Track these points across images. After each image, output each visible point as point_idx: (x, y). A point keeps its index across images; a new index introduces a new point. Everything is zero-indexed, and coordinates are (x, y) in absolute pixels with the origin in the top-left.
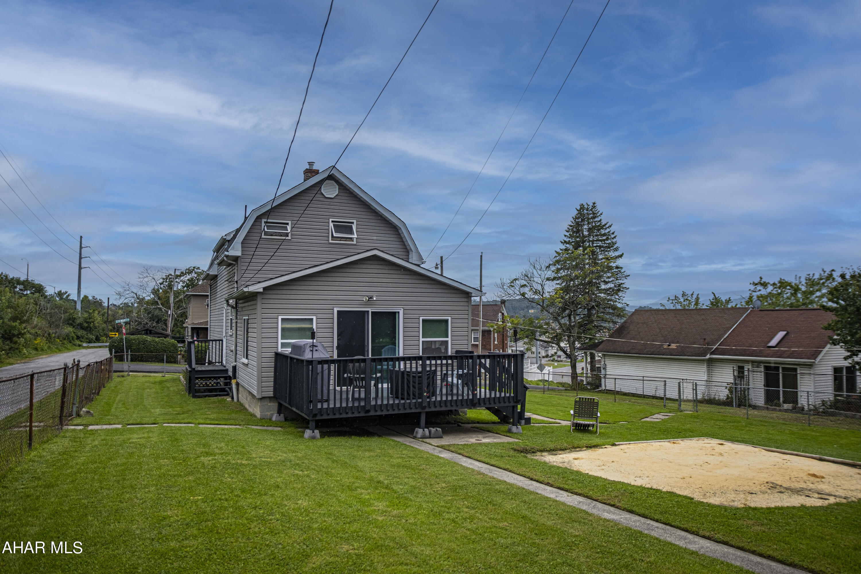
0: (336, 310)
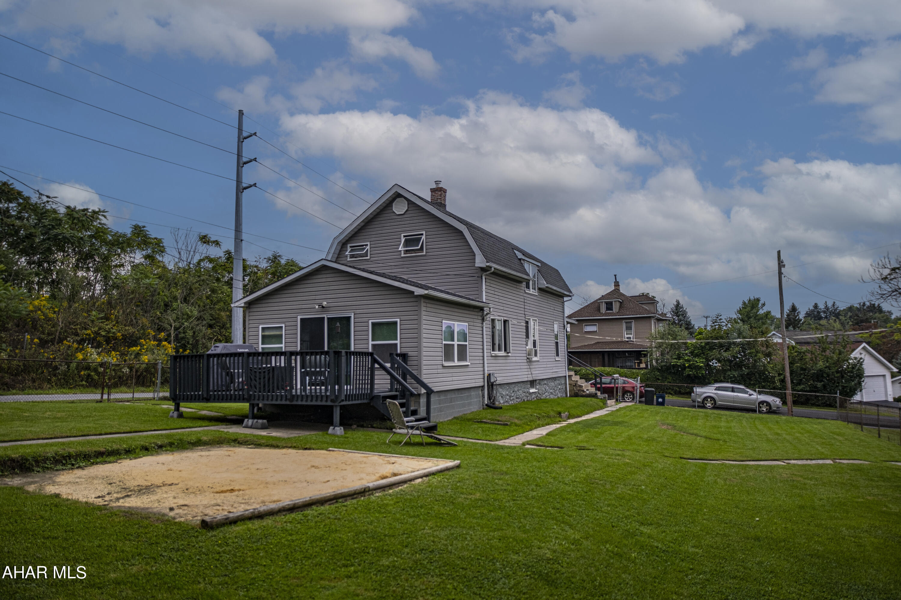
0: (299, 318)
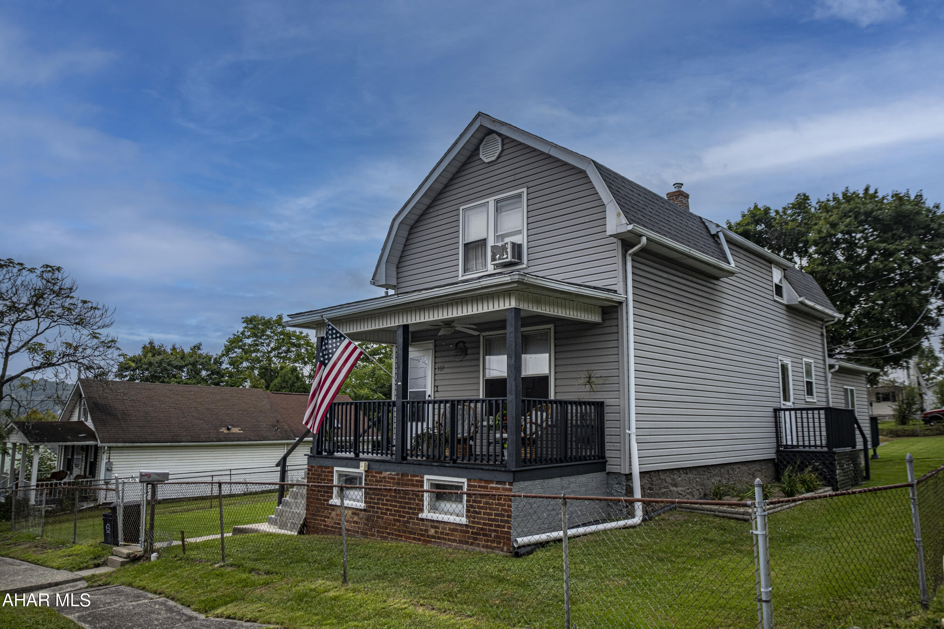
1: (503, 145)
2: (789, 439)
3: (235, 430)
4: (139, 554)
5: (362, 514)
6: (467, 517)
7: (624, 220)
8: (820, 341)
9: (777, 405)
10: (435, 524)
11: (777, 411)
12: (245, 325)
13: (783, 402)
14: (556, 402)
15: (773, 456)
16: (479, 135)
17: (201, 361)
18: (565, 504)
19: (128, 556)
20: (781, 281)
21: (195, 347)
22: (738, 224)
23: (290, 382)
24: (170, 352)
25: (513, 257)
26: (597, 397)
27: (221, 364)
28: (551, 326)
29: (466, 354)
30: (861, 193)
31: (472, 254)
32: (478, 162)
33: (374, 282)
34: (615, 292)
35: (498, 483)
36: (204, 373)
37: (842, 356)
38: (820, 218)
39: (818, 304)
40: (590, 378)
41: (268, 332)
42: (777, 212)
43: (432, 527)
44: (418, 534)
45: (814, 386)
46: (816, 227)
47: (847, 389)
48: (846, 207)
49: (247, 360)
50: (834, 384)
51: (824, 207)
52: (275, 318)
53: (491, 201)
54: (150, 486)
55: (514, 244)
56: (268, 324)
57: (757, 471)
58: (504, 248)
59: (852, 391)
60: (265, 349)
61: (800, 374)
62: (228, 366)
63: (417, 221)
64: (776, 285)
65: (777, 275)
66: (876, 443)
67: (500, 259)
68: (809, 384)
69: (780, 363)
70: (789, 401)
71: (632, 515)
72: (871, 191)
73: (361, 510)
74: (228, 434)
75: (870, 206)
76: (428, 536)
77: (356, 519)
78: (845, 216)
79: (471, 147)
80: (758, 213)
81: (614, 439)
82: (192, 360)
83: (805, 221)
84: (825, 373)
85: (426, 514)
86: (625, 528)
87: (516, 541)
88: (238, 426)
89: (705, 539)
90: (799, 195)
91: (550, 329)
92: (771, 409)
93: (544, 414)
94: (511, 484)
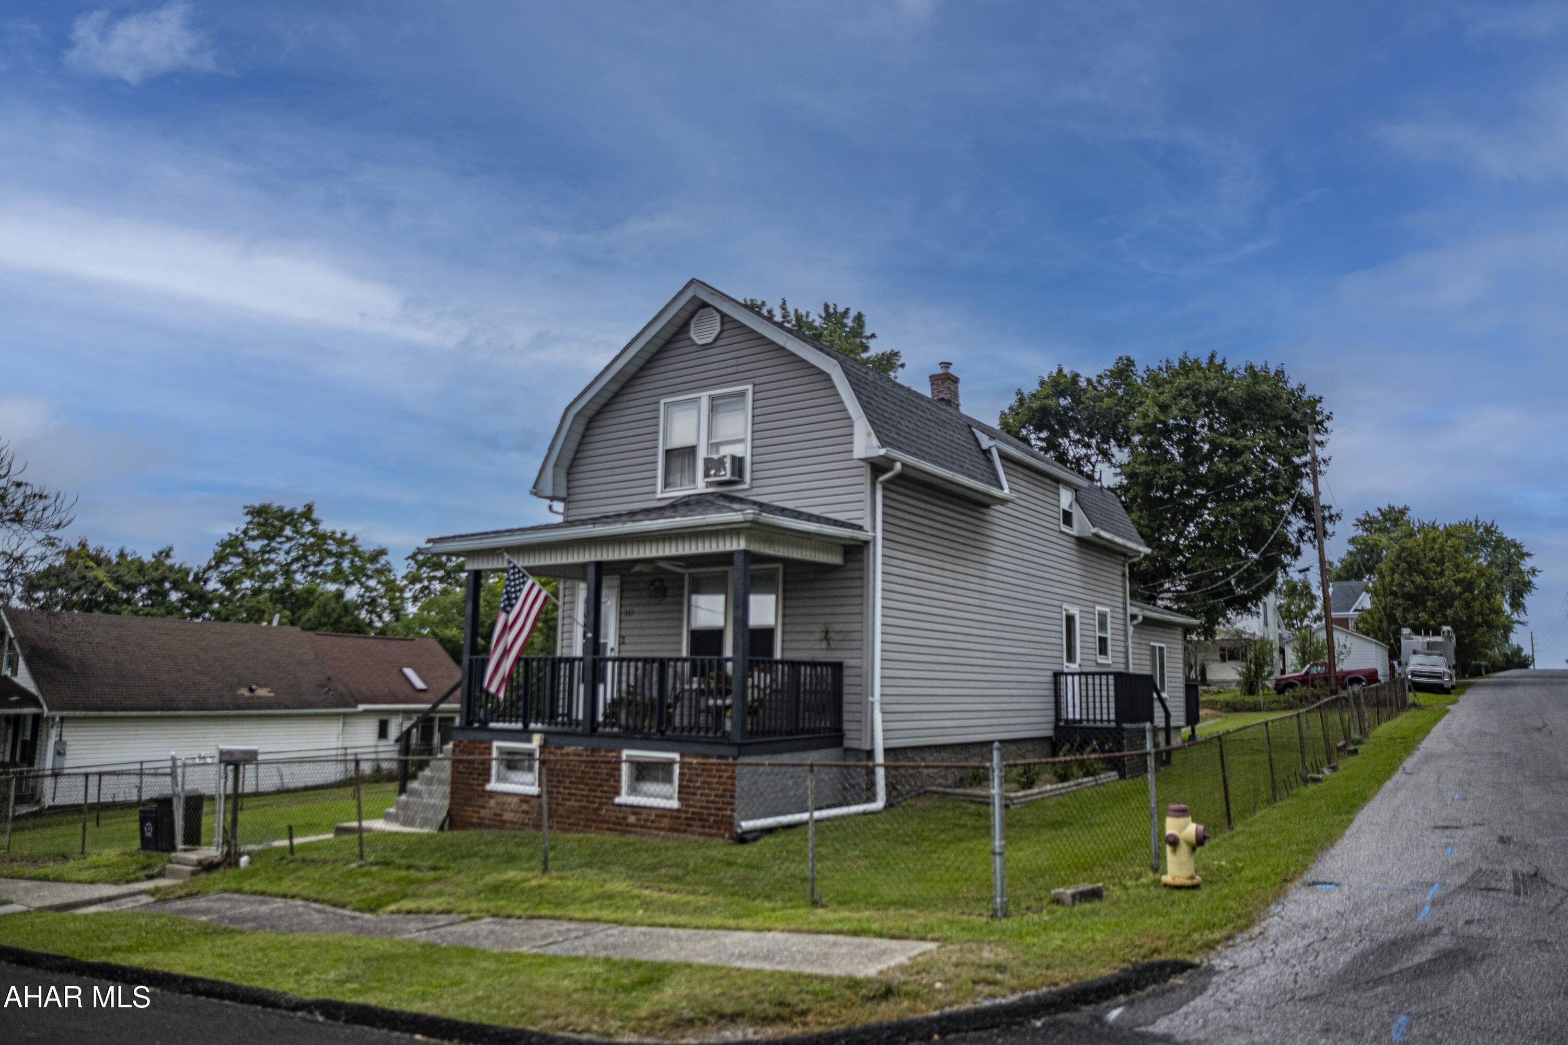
1: (722, 324)
2: (1073, 712)
3: (262, 692)
4: (216, 860)
5: (534, 802)
6: (680, 799)
7: (875, 442)
8: (1120, 584)
9: (1057, 668)
10: (636, 809)
11: (1057, 675)
12: (249, 518)
13: (1066, 664)
14: (783, 662)
15: (1049, 733)
16: (691, 308)
17: (173, 576)
18: (812, 771)
19: (200, 863)
20: (1071, 506)
21: (161, 553)
22: (1034, 396)
23: (335, 616)
24: (115, 560)
25: (733, 474)
26: (834, 657)
27: (206, 581)
28: (780, 566)
29: (665, 596)
30: (1204, 363)
31: (676, 465)
32: (687, 343)
33: (536, 491)
34: (860, 528)
35: (719, 757)
36: (174, 596)
37: (1170, 595)
38: (1146, 395)
39: (1119, 535)
40: (827, 632)
41: (288, 531)
42: (1089, 381)
43: (633, 813)
44: (614, 823)
45: (1109, 642)
46: (1140, 409)
47: (1154, 648)
48: (1182, 381)
49: (252, 577)
50: (1137, 640)
51: (1155, 380)
52: (300, 509)
53: (705, 396)
54: (231, 768)
55: (734, 458)
56: (288, 518)
57: (1028, 751)
58: (720, 462)
59: (1161, 649)
60: (281, 558)
61: (1092, 628)
62: (219, 586)
63: (599, 413)
64: (1064, 511)
65: (1066, 498)
66: (1192, 718)
67: (715, 475)
68: (1103, 641)
69: (1064, 613)
70: (1075, 662)
71: (872, 798)
72: (1218, 360)
73: (532, 796)
74: (252, 698)
75: (1214, 384)
76: (627, 825)
77: (525, 807)
78: (1181, 394)
79: (679, 322)
80: (1063, 381)
81: (853, 708)
82: (157, 575)
83: (1128, 398)
84: (1125, 625)
85: (624, 798)
86: (865, 813)
87: (740, 826)
88: (265, 686)
89: (956, 825)
90: (1120, 358)
91: (778, 569)
92: (1050, 673)
93: (768, 677)
94: (735, 758)
